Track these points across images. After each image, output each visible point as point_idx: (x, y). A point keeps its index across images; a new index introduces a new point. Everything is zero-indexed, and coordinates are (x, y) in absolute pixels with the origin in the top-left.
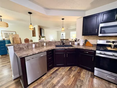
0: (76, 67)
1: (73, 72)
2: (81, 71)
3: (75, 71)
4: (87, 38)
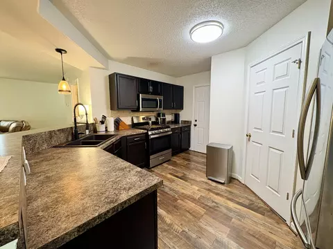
4: (117, 114)
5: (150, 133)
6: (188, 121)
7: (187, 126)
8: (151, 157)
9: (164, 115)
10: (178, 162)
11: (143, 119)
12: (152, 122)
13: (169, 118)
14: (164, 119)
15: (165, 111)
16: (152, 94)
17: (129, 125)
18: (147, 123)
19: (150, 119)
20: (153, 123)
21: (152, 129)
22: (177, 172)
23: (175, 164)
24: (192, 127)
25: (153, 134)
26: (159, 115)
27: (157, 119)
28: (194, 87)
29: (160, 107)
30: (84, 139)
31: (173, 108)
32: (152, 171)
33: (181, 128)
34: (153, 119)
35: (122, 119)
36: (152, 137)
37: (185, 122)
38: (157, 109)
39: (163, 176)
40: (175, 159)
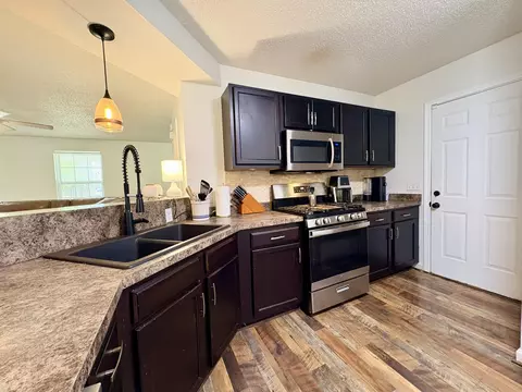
0: (240, 332)
1: (265, 375)
2: (276, 338)
3: (258, 358)
4: (238, 179)
5: (311, 223)
6: (410, 197)
7: (410, 207)
8: (315, 286)
9: (345, 181)
10: (389, 303)
11: (297, 190)
12: (317, 197)
13: (358, 187)
14: (346, 192)
15: (350, 173)
16: (317, 129)
17: (265, 204)
18: (306, 200)
19: (312, 190)
20: (320, 200)
21: (318, 214)
22: (394, 345)
23: (380, 311)
24: (425, 209)
25: (318, 228)
26: (333, 181)
27: (329, 191)
28: (428, 107)
29: (337, 161)
30: (145, 236)
31: (370, 164)
32: (317, 326)
33: (393, 212)
34: (320, 191)
35: (249, 190)
36: (316, 233)
37: (401, 197)
38: (331, 166)
39: (348, 350)
40: (377, 291)
